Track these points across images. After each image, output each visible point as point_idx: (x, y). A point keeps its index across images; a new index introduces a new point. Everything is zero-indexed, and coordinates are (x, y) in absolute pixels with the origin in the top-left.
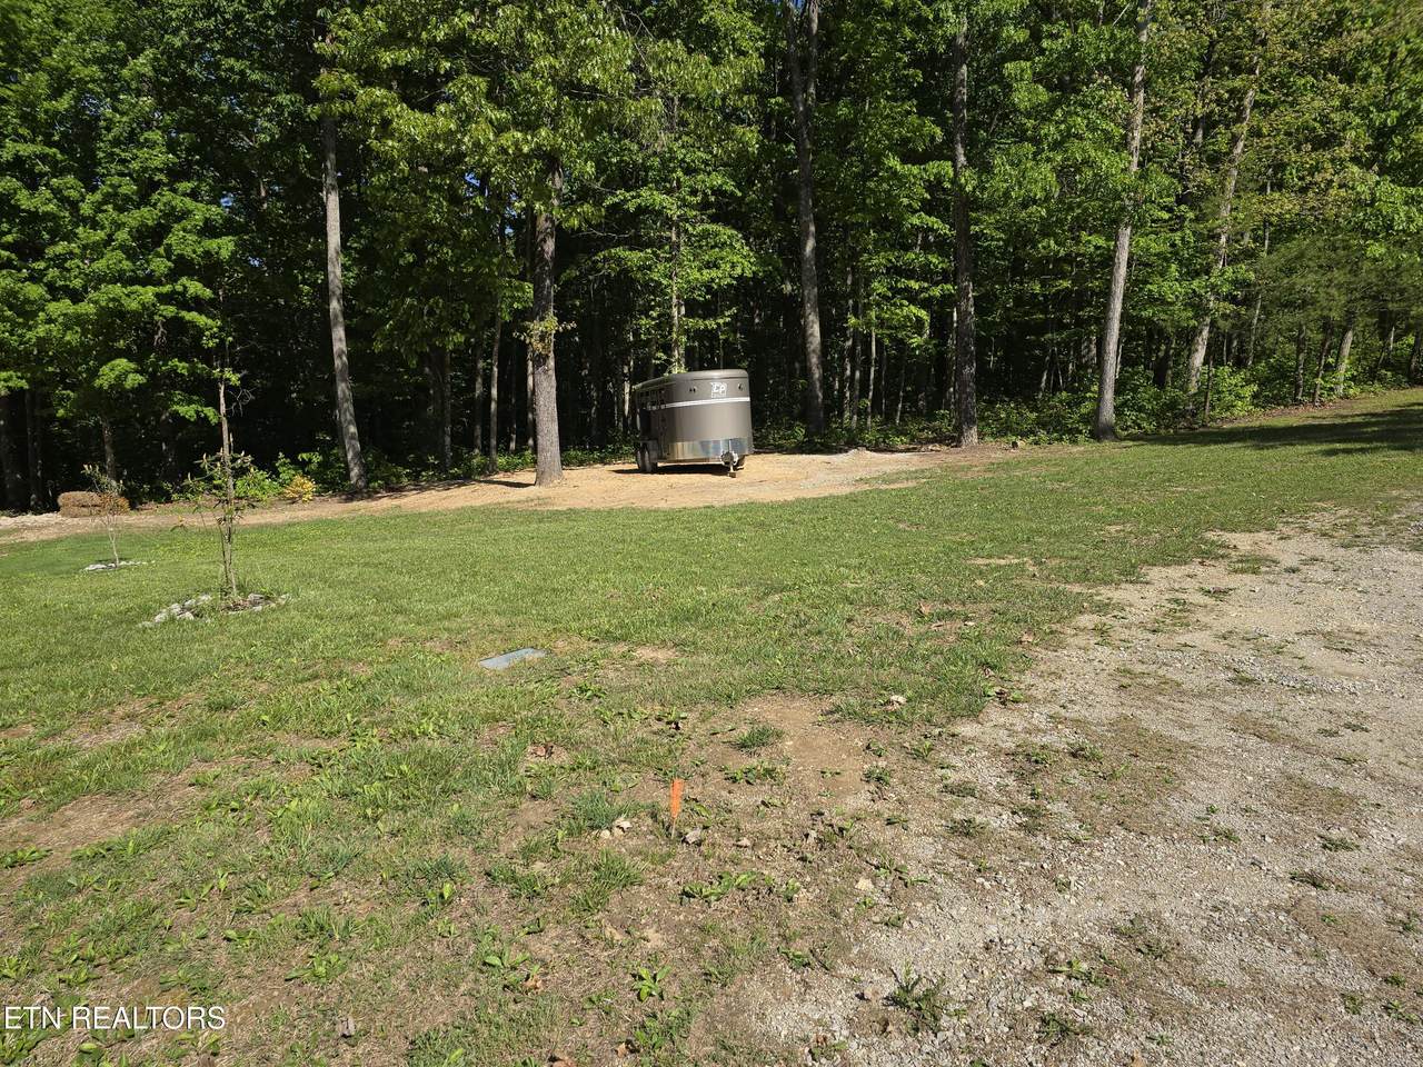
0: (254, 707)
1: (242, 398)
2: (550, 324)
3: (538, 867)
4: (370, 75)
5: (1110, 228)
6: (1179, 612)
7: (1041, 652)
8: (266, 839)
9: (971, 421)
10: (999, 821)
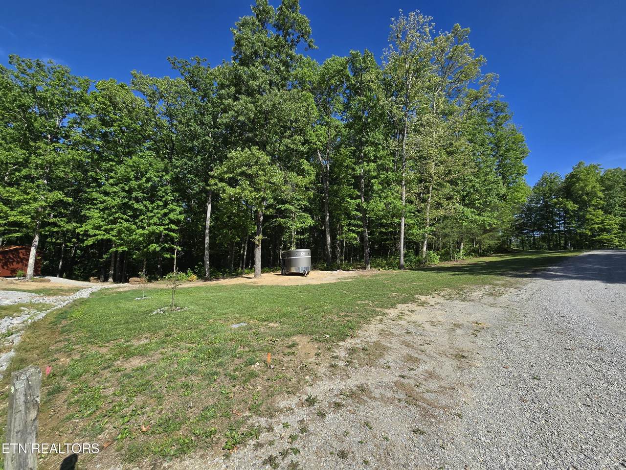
0: (176, 336)
1: (181, 254)
2: (260, 237)
3: (237, 373)
4: (222, 180)
5: (400, 217)
6: (401, 316)
7: (365, 325)
8: (176, 366)
9: (368, 263)
10: (341, 364)
